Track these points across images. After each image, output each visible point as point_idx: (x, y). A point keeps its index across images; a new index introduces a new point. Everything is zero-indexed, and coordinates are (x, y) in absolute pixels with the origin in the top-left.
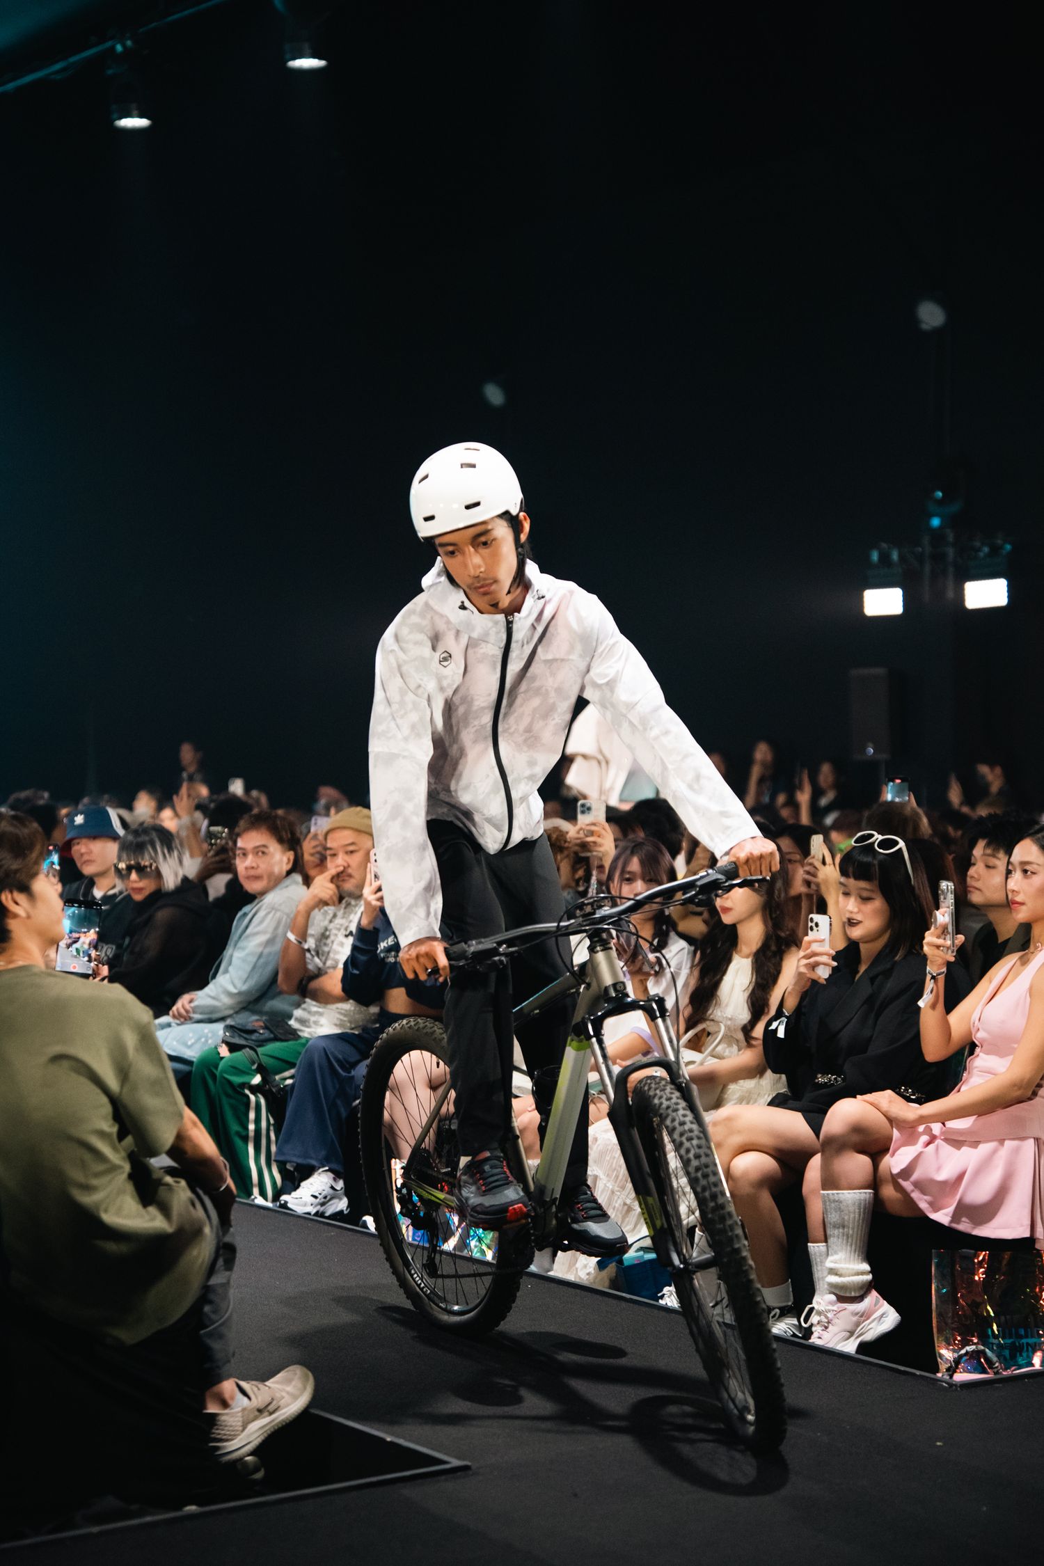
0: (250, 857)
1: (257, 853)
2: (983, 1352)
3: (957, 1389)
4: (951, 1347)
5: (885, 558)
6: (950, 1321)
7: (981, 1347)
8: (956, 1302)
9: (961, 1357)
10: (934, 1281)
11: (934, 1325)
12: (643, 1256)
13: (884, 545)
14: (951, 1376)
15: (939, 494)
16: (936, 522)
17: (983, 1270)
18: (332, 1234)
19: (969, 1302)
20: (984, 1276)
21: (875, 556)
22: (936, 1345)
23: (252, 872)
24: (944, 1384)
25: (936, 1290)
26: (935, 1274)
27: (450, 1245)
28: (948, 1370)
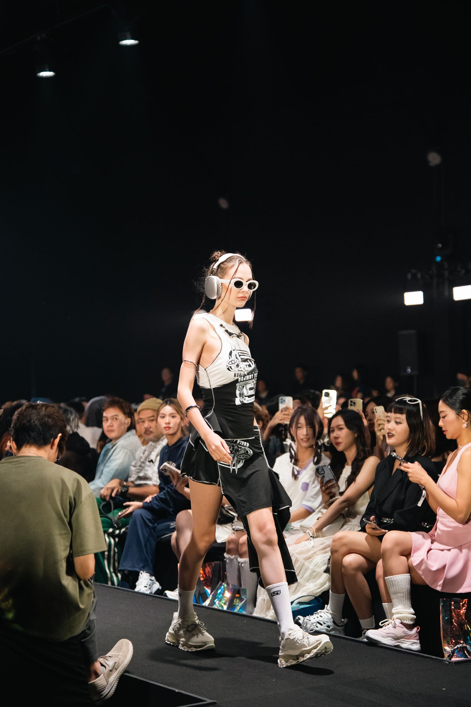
0: (110, 421)
1: (113, 419)
2: (466, 647)
3: (453, 665)
4: (450, 646)
5: (414, 276)
6: (449, 633)
7: (465, 645)
8: (452, 623)
9: (455, 650)
10: (441, 614)
11: (442, 635)
12: (299, 607)
13: (414, 271)
14: (450, 659)
15: (440, 245)
16: (438, 259)
17: (465, 608)
18: (150, 600)
19: (459, 623)
20: (465, 611)
21: (409, 276)
22: (443, 644)
23: (110, 428)
24: (447, 662)
25: (442, 619)
26: (442, 610)
27: (207, 603)
28: (448, 656)
